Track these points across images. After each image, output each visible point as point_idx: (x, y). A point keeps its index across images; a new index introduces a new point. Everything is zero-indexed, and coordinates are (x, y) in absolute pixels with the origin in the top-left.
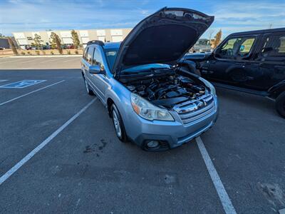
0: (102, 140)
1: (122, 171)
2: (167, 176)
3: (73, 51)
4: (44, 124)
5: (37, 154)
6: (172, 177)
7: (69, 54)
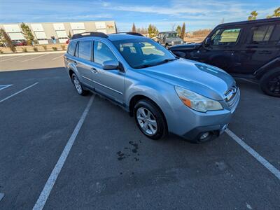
0: (130, 143)
1: (173, 170)
2: (217, 163)
3: (29, 48)
4: (44, 137)
5: (60, 175)
6: (222, 164)
7: (26, 51)
